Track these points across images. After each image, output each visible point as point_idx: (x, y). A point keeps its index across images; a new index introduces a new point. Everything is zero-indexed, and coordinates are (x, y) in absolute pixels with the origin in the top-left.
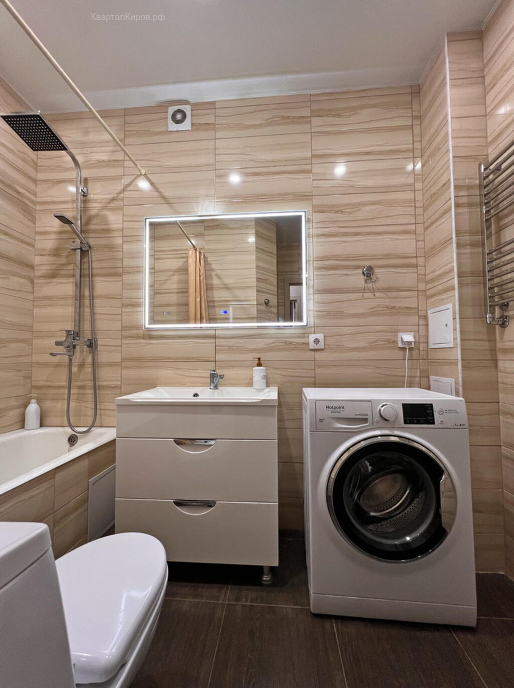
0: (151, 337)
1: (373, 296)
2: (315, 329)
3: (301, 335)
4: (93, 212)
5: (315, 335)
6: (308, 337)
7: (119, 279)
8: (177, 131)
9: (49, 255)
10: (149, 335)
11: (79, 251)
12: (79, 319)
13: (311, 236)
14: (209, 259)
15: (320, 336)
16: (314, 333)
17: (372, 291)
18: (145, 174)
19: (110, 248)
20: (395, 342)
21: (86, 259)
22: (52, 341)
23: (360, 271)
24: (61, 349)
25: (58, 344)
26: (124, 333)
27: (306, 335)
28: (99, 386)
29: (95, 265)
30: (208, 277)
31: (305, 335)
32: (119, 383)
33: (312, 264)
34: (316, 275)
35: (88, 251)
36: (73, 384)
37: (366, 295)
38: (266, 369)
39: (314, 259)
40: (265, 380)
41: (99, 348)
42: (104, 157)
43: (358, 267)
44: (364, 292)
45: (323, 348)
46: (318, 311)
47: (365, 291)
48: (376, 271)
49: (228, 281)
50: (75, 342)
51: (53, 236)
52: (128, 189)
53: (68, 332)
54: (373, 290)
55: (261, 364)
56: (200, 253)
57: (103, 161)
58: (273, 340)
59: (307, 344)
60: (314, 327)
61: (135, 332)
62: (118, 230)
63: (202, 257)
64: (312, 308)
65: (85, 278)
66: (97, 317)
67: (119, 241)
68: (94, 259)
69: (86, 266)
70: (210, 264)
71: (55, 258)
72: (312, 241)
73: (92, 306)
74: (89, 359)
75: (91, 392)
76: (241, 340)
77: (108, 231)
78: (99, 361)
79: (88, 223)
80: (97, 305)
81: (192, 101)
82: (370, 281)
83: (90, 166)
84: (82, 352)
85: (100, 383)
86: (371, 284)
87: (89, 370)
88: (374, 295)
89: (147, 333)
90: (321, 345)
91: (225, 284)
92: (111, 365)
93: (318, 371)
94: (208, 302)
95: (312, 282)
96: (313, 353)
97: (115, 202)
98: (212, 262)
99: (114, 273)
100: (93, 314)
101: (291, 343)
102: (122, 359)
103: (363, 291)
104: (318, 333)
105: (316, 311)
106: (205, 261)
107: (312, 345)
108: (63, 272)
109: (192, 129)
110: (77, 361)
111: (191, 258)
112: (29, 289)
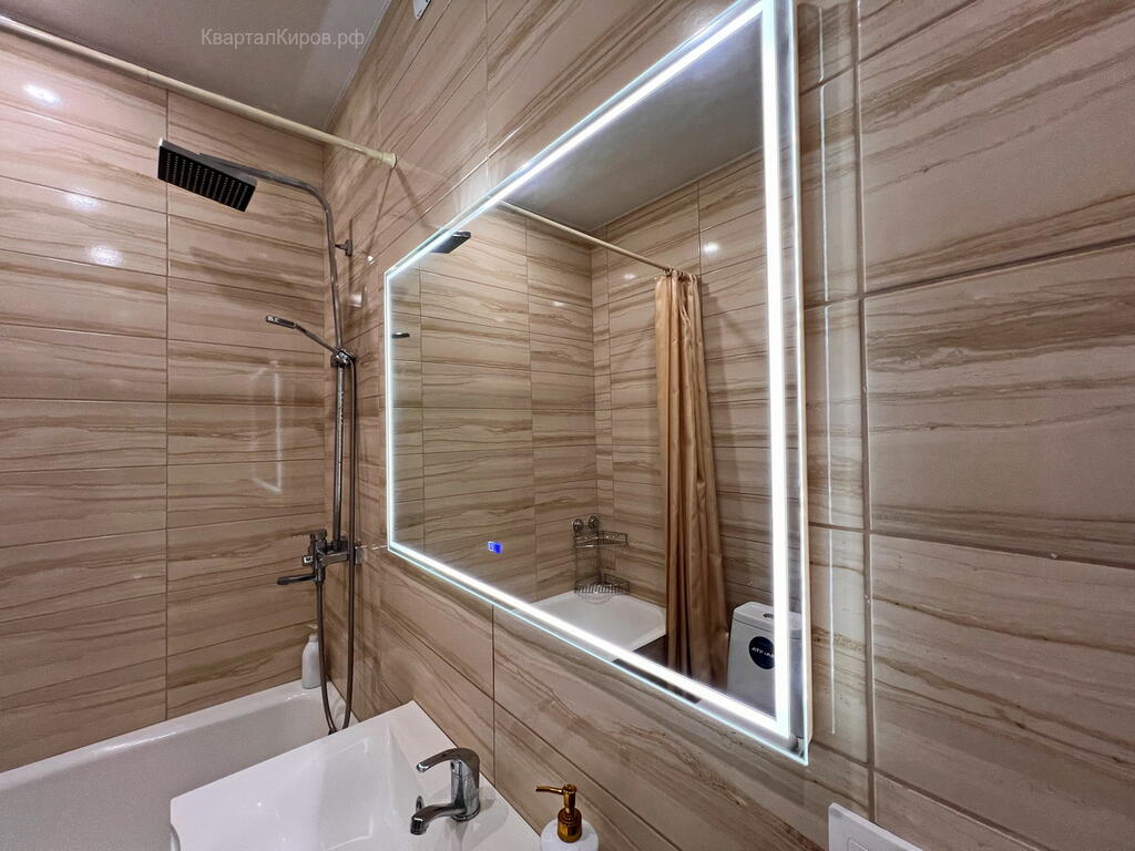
2: (876, 783)
3: (779, 775)
6: (822, 813)
10: (404, 563)
11: (340, 369)
14: (711, 288)
16: (870, 813)
18: (396, 164)
19: (370, 354)
27: (809, 792)
30: (710, 333)
31: (800, 786)
60: (870, 765)
62: (373, 313)
70: (715, 300)
78: (364, 593)
95: (843, 451)
98: (719, 294)
99: (372, 410)
101: (720, 785)
102: (381, 602)
106: (700, 296)
111: (659, 297)
112: (316, 441)
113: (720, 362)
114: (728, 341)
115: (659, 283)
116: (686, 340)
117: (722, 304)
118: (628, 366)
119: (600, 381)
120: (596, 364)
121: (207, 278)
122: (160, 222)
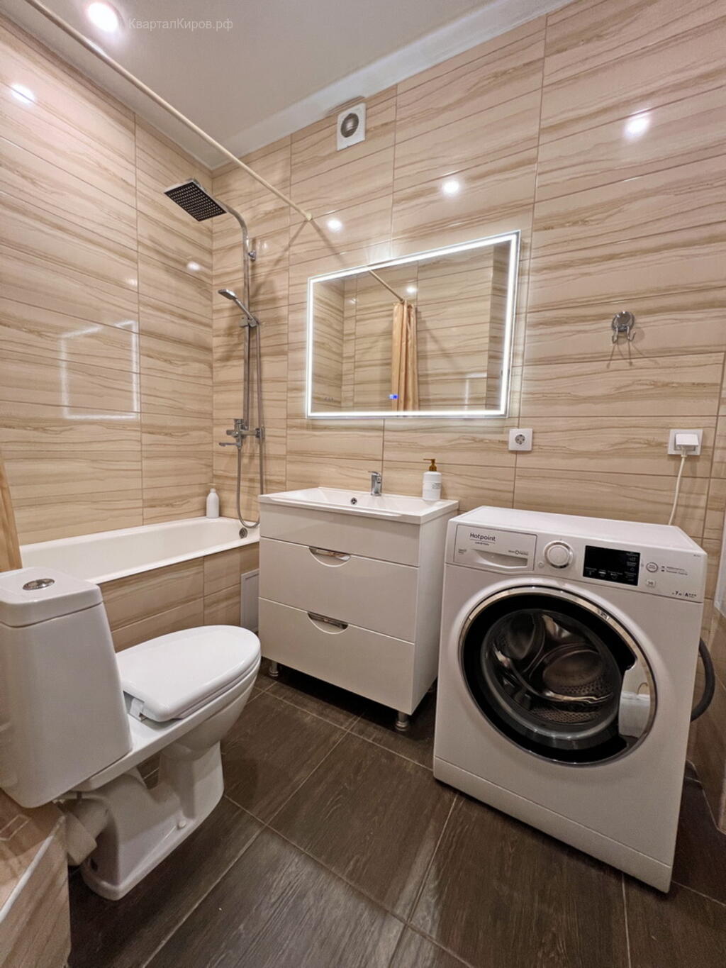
0: (315, 428)
1: (628, 364)
2: (520, 420)
3: (500, 430)
4: (260, 280)
5: (520, 430)
6: (508, 433)
7: (284, 358)
8: (348, 147)
9: (224, 336)
10: (313, 426)
11: (247, 328)
12: (247, 406)
13: (527, 272)
14: (423, 315)
15: (527, 432)
16: (518, 427)
17: (628, 357)
18: (312, 219)
19: (277, 321)
20: (663, 445)
21: (254, 337)
22: (223, 430)
23: (608, 323)
24: (232, 439)
25: (229, 433)
26: (290, 422)
27: (505, 429)
28: (266, 480)
29: (263, 343)
30: (419, 341)
31: (503, 430)
32: (284, 478)
33: (523, 319)
34: (529, 336)
35: (256, 327)
36: (242, 476)
37: (614, 365)
38: (443, 475)
39: (528, 311)
40: (439, 490)
41: (267, 438)
42: (269, 207)
43: (603, 317)
44: (611, 360)
45: (530, 449)
46: (527, 394)
47: (613, 358)
48: (640, 320)
49: (448, 345)
50: (244, 432)
51: (227, 314)
52: (295, 242)
53: (236, 420)
54: (630, 355)
55: (436, 468)
56: (409, 307)
57: (270, 212)
58: (457, 436)
59: (506, 443)
60: (519, 417)
61: (299, 421)
62: (283, 298)
63: (413, 312)
64: (517, 387)
65: (252, 359)
66: (265, 403)
67: (284, 312)
68: (261, 336)
69: (253, 345)
70: (424, 322)
71: (229, 338)
72: (526, 281)
73: (260, 391)
74: (258, 451)
75: (258, 485)
76: (414, 435)
77: (274, 300)
78: (267, 453)
79: (256, 293)
80: (265, 390)
81: (366, 95)
82: (625, 339)
83: (258, 221)
84: (252, 442)
85: (268, 477)
86: (627, 344)
87: (257, 461)
88: (631, 363)
89: (310, 422)
90: (527, 446)
91: (443, 350)
92: (278, 458)
93: (519, 484)
94: (418, 376)
95: (520, 348)
96: (514, 456)
97: (282, 262)
98: (426, 319)
99: (280, 352)
100: (260, 400)
101: (482, 441)
102: (287, 452)
103: (611, 357)
104: (524, 426)
105: (524, 393)
106: (417, 318)
107: (513, 445)
108: (235, 354)
109: (366, 138)
110: (248, 451)
111: (396, 315)
112: (208, 374)
113: (425, 357)
114: (431, 347)
115: (396, 307)
116: (409, 343)
117: (429, 325)
118: (367, 357)
119: (346, 367)
120: (344, 355)
121: (156, 257)
122: (133, 214)
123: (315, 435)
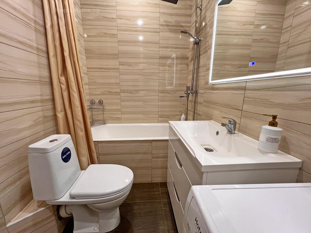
4: (202, 18)
7: (207, 54)
11: (196, 45)
24: (185, 95)
25: (185, 92)
29: (201, 49)
32: (202, 113)
35: (199, 42)
40: (277, 143)
41: (198, 94)
61: (207, 86)
62: (208, 22)
67: (209, 29)
68: (201, 46)
71: (193, 51)
74: (194, 100)
80: (199, 72)
85: (197, 111)
99: (206, 51)
102: (204, 101)
112: (186, 68)
122: (159, 15)
123: (213, 93)
